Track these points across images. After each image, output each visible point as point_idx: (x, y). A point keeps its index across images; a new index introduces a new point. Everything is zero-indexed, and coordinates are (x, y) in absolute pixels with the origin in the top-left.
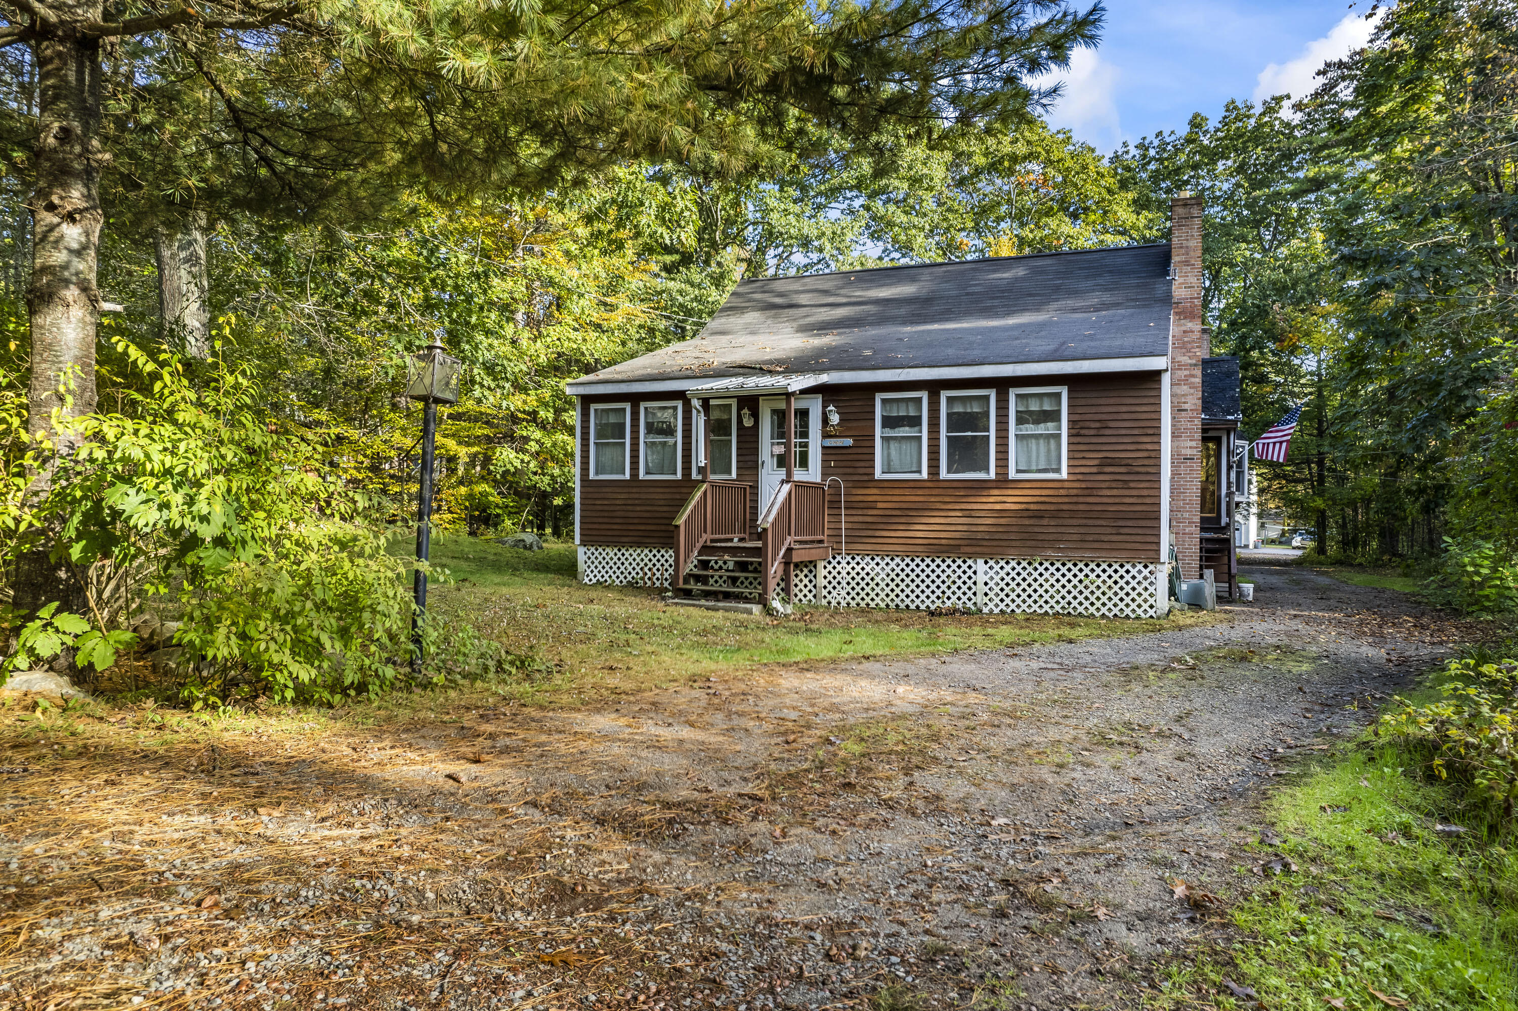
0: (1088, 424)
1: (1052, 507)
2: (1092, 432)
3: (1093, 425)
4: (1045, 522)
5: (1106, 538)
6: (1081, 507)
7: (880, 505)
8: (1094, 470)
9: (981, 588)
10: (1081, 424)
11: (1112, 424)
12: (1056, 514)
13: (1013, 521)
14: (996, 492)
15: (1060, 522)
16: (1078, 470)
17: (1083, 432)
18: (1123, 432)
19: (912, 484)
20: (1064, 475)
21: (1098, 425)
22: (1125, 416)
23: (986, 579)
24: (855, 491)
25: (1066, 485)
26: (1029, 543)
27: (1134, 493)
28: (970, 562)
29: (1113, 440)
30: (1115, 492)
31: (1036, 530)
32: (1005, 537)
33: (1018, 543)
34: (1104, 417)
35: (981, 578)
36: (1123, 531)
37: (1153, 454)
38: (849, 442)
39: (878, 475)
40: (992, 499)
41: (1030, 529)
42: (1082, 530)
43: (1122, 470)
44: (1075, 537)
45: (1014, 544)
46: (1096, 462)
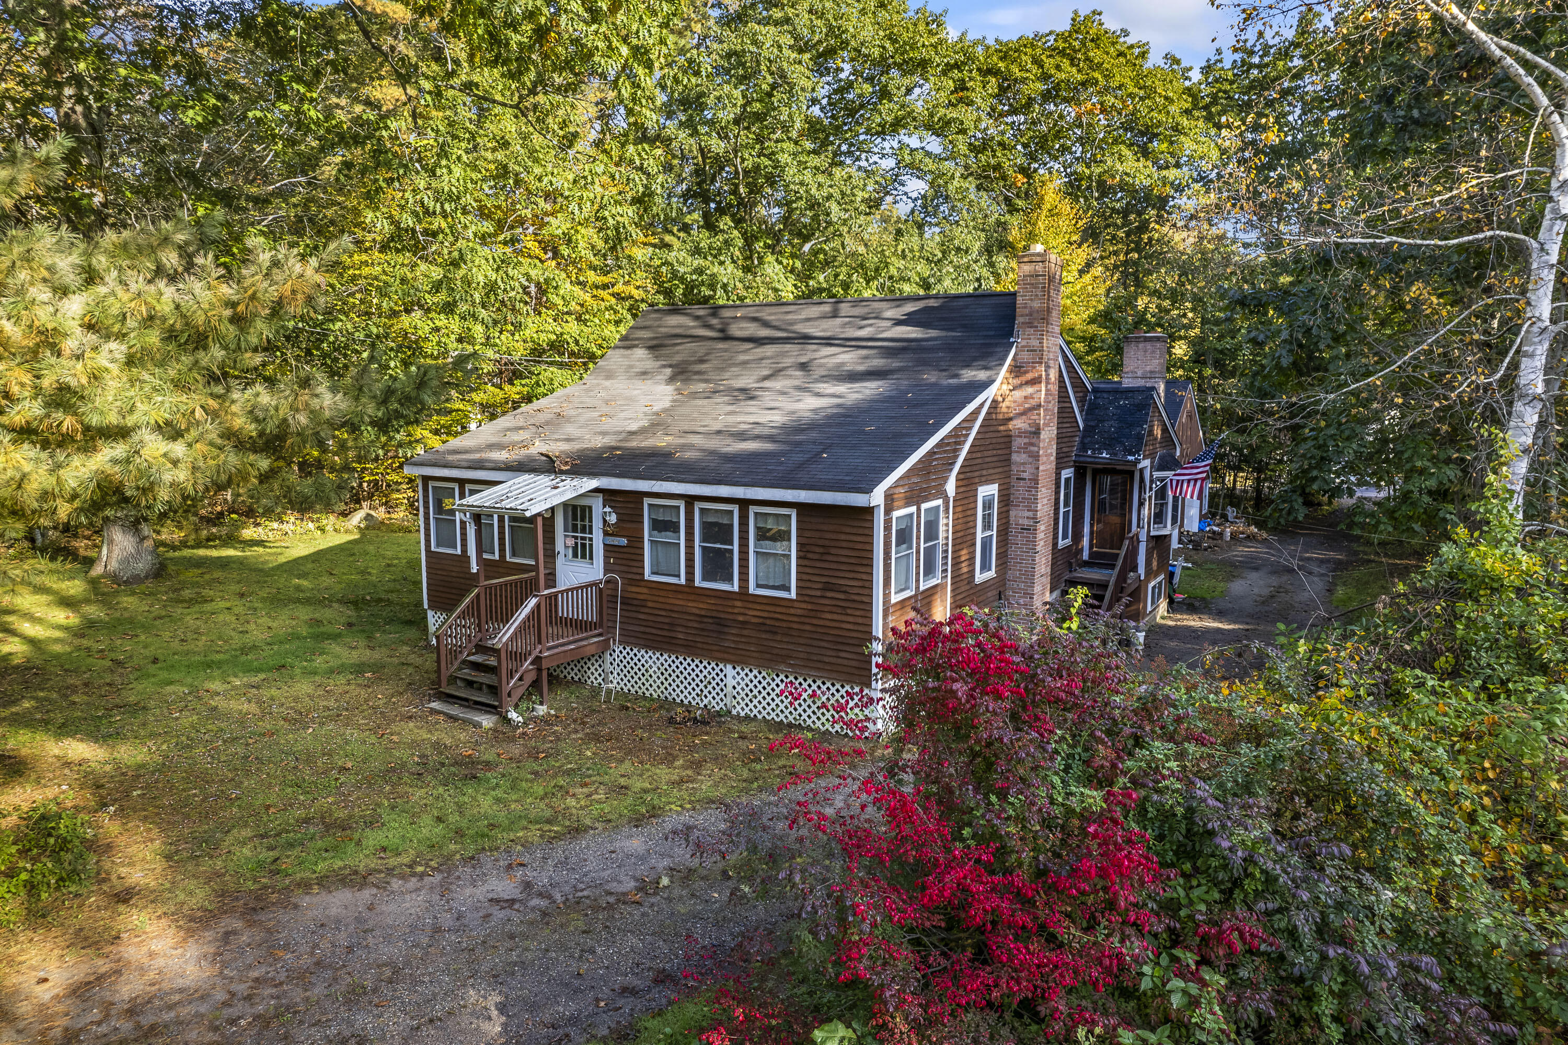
0: (814, 548)
1: (784, 624)
2: (818, 556)
3: (818, 550)
4: (778, 637)
5: (826, 659)
6: (807, 628)
7: (650, 604)
8: (818, 593)
9: (730, 691)
10: (808, 548)
11: (833, 551)
12: (787, 631)
13: (753, 633)
14: (739, 604)
15: (791, 639)
16: (804, 591)
17: (809, 555)
18: (842, 559)
19: (673, 588)
20: (793, 595)
21: (821, 550)
22: (844, 544)
23: (734, 683)
24: (628, 589)
25: (795, 604)
27: (851, 619)
28: (721, 666)
29: (834, 566)
30: (835, 617)
32: (747, 647)
33: (757, 655)
34: (827, 543)
35: (730, 682)
36: (842, 654)
37: (866, 584)
38: (624, 541)
39: (647, 575)
40: (736, 611)
41: (767, 643)
42: (809, 650)
43: (842, 596)
44: (802, 655)
45: (754, 655)
46: (819, 586)
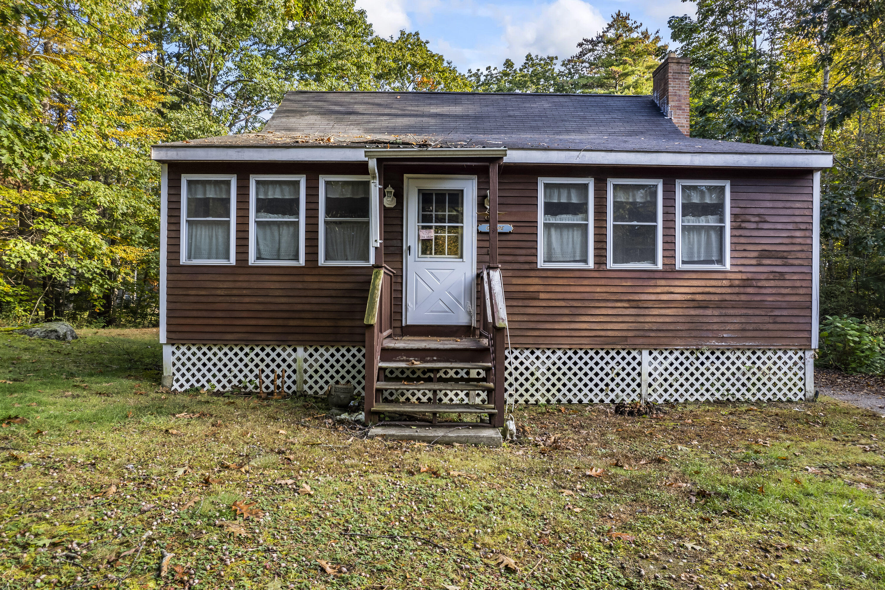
0: (749, 218)
1: (716, 298)
2: (753, 226)
3: (753, 219)
4: (709, 312)
5: (764, 327)
6: (742, 298)
7: (542, 296)
8: (754, 262)
9: (646, 379)
10: (743, 218)
11: (768, 219)
12: (720, 305)
13: (680, 312)
14: (663, 282)
15: (724, 311)
16: (740, 262)
17: (744, 225)
18: (779, 226)
19: (577, 274)
20: (728, 266)
21: (757, 219)
22: (781, 212)
23: (650, 369)
24: (515, 281)
25: (729, 276)
26: (694, 334)
27: (788, 284)
28: (634, 353)
29: (772, 234)
30: (772, 283)
31: (701, 319)
32: (672, 327)
33: (684, 334)
34: (762, 211)
35: (646, 369)
36: (779, 320)
37: (805, 248)
38: (509, 227)
39: (541, 264)
40: (659, 290)
41: (696, 319)
43: (779, 262)
44: (737, 327)
45: (680, 334)
46: (755, 254)
